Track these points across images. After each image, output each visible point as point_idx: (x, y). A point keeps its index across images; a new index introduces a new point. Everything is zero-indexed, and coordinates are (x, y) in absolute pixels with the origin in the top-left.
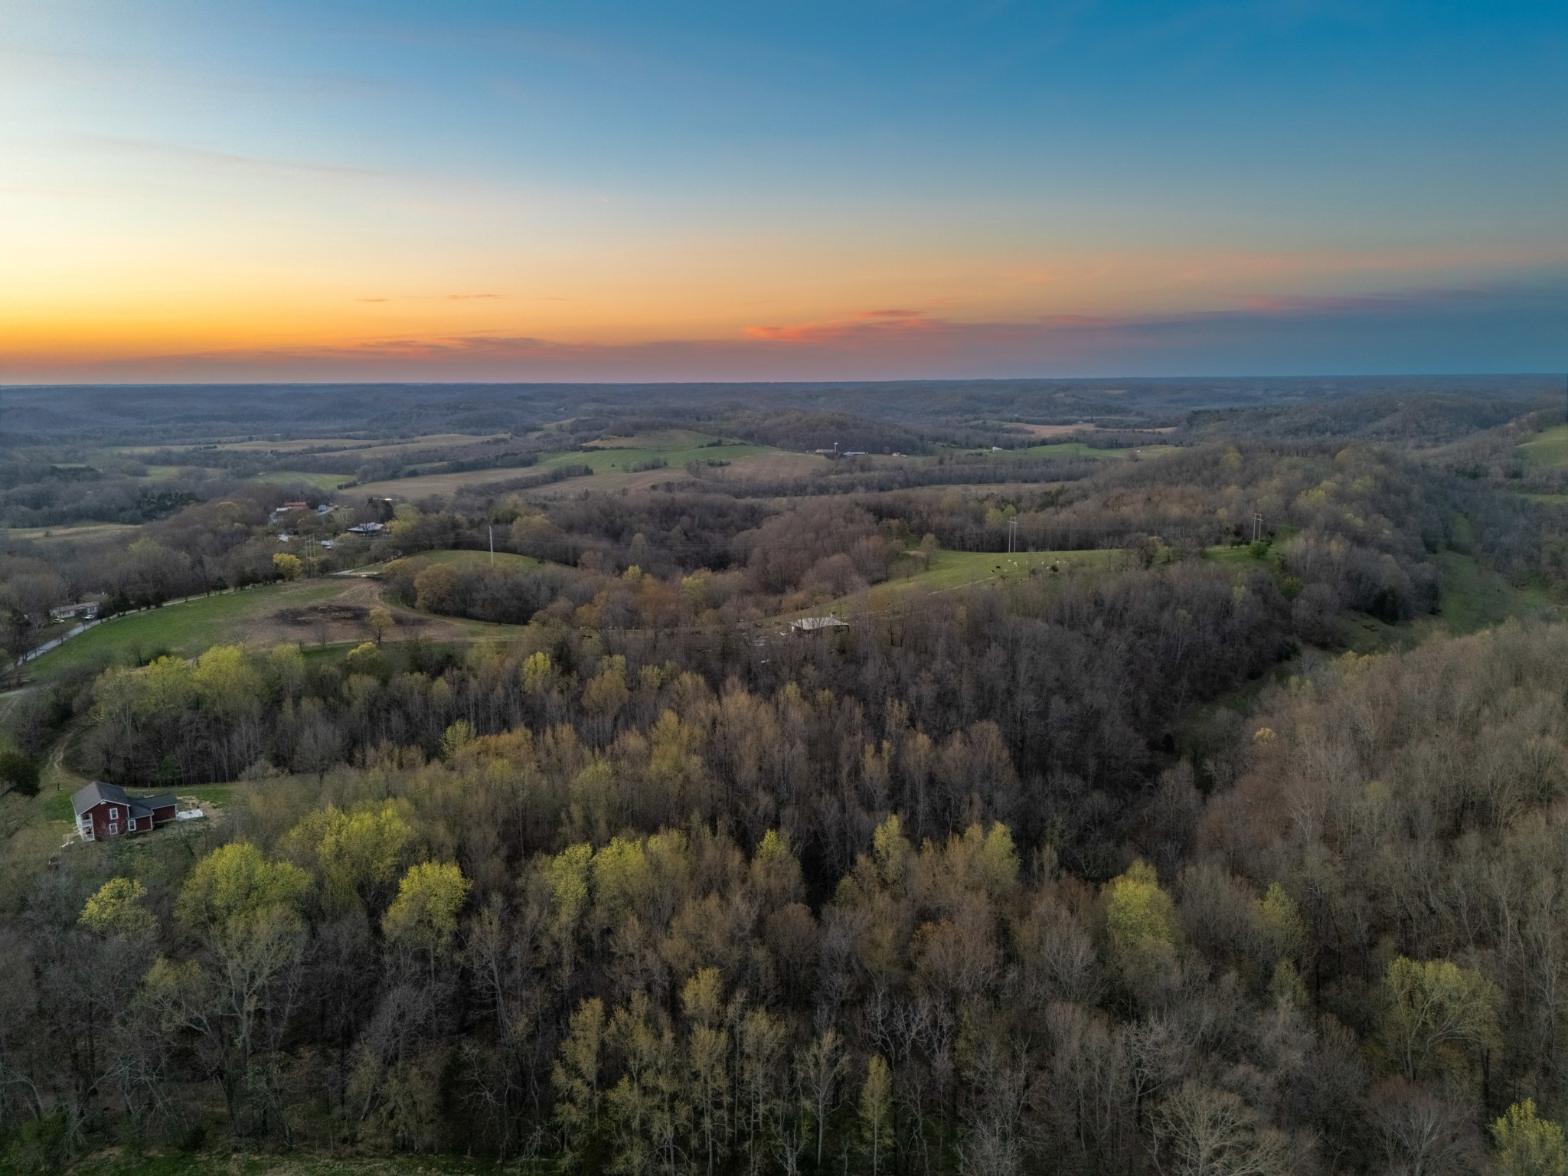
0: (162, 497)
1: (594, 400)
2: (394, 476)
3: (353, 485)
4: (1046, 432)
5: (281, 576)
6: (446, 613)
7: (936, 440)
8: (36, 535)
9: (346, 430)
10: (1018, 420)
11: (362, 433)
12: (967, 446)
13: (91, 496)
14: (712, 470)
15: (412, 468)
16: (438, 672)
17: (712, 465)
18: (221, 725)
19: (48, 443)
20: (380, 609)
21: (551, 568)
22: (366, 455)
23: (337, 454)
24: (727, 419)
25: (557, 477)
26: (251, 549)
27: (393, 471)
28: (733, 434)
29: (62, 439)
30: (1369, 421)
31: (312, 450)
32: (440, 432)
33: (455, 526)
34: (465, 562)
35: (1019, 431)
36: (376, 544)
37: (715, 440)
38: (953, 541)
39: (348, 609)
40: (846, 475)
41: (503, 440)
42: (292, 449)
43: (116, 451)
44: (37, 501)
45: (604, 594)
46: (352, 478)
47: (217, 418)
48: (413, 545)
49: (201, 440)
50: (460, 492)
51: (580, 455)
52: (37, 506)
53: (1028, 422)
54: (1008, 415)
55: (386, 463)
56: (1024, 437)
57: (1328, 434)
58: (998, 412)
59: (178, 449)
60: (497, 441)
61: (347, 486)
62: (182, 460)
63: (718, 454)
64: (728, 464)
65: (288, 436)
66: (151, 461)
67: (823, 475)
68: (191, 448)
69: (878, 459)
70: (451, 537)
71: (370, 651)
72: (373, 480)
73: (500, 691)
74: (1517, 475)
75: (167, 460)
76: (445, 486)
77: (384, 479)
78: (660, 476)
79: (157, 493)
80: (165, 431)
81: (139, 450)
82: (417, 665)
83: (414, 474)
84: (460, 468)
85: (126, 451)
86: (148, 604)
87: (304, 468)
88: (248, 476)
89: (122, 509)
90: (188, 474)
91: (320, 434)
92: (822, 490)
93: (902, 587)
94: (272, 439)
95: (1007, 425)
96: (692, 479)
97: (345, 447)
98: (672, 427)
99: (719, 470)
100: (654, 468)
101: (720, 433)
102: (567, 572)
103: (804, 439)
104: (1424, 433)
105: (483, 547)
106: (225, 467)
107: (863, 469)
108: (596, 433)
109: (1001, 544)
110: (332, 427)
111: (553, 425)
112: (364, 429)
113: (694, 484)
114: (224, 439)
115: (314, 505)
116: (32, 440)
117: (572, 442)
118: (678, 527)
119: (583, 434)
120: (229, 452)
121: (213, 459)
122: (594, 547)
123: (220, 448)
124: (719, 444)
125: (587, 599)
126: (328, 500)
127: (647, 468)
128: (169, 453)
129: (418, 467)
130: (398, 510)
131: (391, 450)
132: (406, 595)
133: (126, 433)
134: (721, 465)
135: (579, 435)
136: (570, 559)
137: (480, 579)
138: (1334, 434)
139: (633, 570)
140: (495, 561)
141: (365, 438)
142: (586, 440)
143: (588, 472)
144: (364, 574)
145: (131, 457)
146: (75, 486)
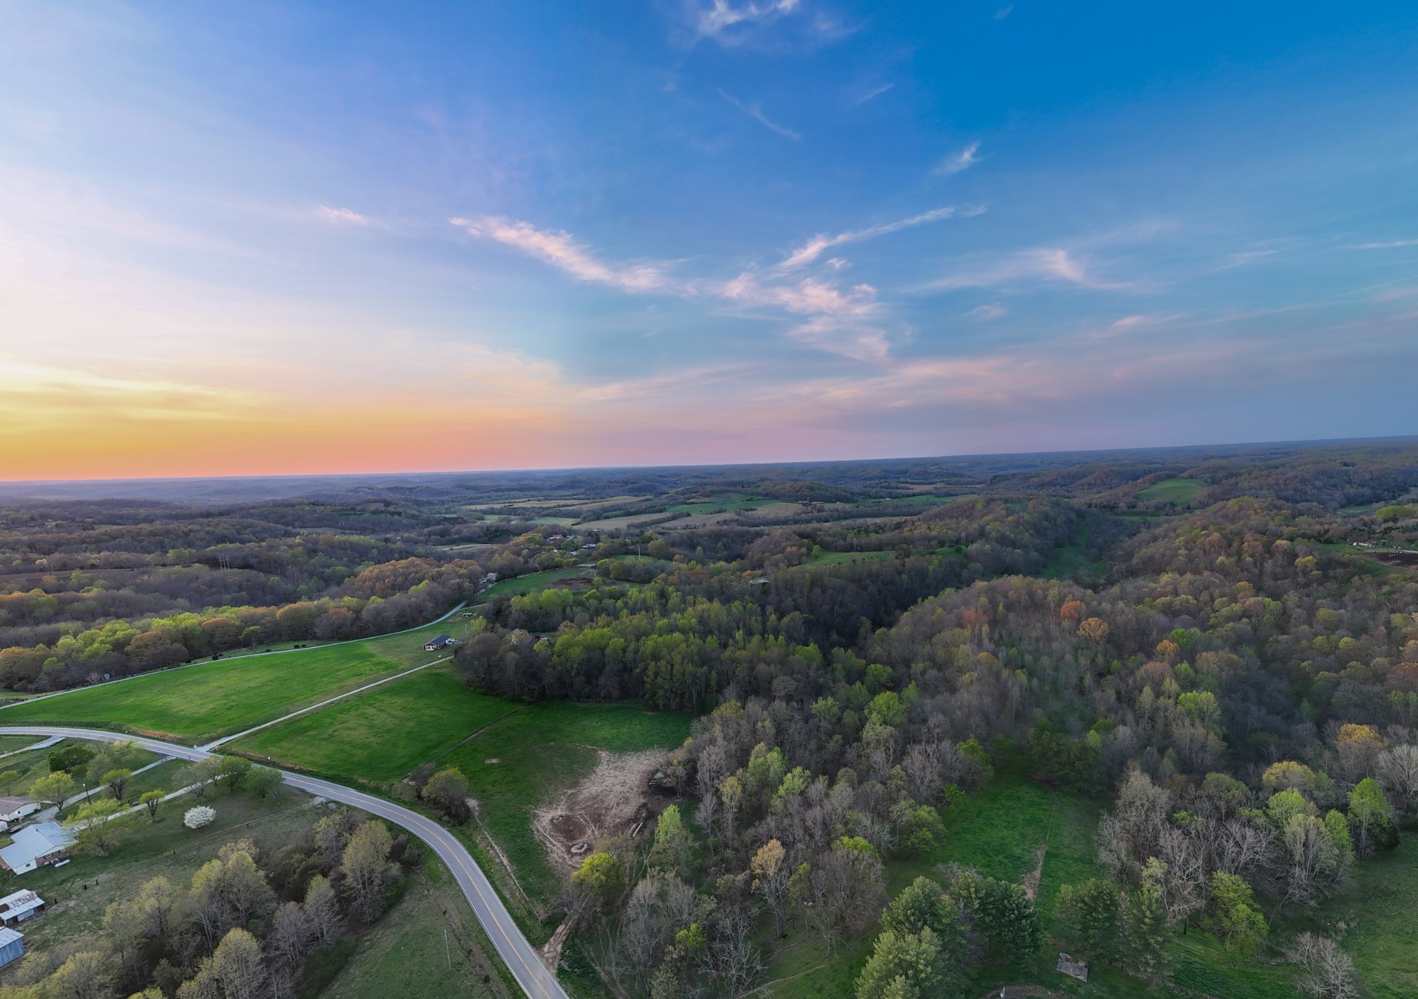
0: (496, 531)
1: (695, 477)
2: (598, 519)
3: (579, 523)
4: (918, 489)
5: (558, 567)
6: (622, 580)
7: (860, 494)
8: (446, 549)
9: (574, 495)
10: (907, 483)
11: (582, 496)
12: (875, 498)
13: (465, 530)
14: (747, 513)
15: (606, 514)
16: (617, 599)
17: (747, 510)
18: (547, 615)
19: (437, 504)
20: (597, 579)
21: (662, 562)
22: (585, 508)
23: (571, 508)
24: (758, 486)
25: (674, 518)
26: (544, 555)
27: (597, 516)
28: (760, 494)
29: (443, 502)
30: (1080, 479)
31: (559, 506)
32: (619, 495)
33: (626, 545)
34: (629, 560)
35: (907, 489)
36: (594, 553)
37: (750, 497)
38: (827, 547)
39: (585, 579)
40: (810, 514)
41: (650, 500)
42: (549, 506)
43: (469, 507)
44: (442, 534)
45: (663, 575)
46: (579, 520)
47: (512, 490)
48: (608, 554)
49: (506, 501)
50: (629, 526)
51: (686, 506)
52: (442, 536)
53: (911, 483)
54: (902, 480)
55: (593, 512)
56: (905, 491)
57: (1058, 486)
58: (898, 478)
59: (497, 506)
60: (647, 500)
61: (576, 524)
62: (500, 512)
63: (750, 505)
64: (755, 509)
65: (547, 498)
66: (485, 512)
67: (799, 514)
68: (503, 505)
69: (827, 506)
70: (624, 550)
71: (595, 593)
72: (589, 521)
73: (639, 604)
74: (1134, 507)
75: (492, 512)
76: (621, 524)
77: (593, 520)
78: (721, 517)
79: (493, 529)
80: (489, 497)
81: (479, 507)
82: (611, 597)
83: (607, 518)
84: (629, 514)
85: (473, 507)
86: (512, 577)
87: (555, 515)
88: (530, 520)
89: (479, 537)
90: (504, 520)
91: (561, 498)
92: (796, 522)
93: (811, 567)
94: (539, 500)
95: (901, 485)
96: (736, 517)
97: (576, 505)
98: (729, 491)
99: (750, 513)
100: (720, 512)
101: (753, 494)
102: (668, 562)
103: (793, 497)
104: (1105, 485)
105: (634, 553)
106: (519, 515)
107: (819, 511)
108: (693, 495)
109: (850, 548)
110: (567, 493)
111: (674, 490)
112: (583, 494)
113: (737, 520)
114: (516, 500)
115: (565, 536)
116: (430, 503)
117: (682, 500)
118: (720, 543)
119: (688, 496)
120: (520, 508)
121: (514, 511)
122: (679, 553)
123: (516, 505)
124: (752, 500)
125: (671, 573)
126: (571, 532)
127: (716, 513)
128: (493, 509)
129: (609, 514)
130: (602, 537)
131: (596, 506)
132: (605, 573)
133: (471, 498)
134: (752, 510)
135: (685, 496)
136: (670, 558)
137: (634, 566)
138: (1061, 486)
139: (693, 562)
140: (642, 560)
141: (584, 499)
142: (689, 499)
143: (689, 515)
144: (590, 565)
145: (476, 511)
146: (457, 527)
